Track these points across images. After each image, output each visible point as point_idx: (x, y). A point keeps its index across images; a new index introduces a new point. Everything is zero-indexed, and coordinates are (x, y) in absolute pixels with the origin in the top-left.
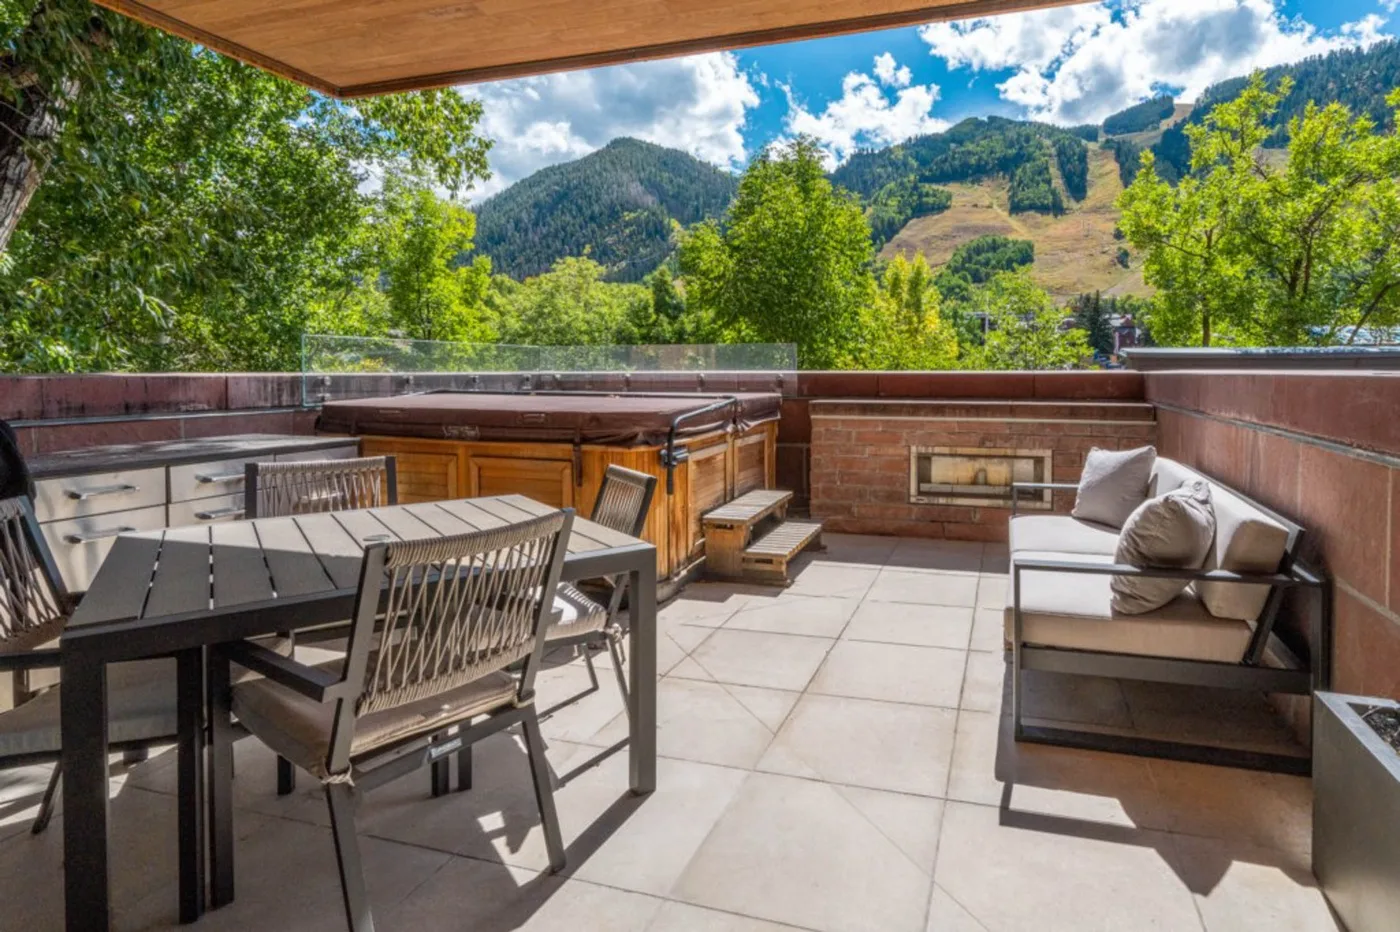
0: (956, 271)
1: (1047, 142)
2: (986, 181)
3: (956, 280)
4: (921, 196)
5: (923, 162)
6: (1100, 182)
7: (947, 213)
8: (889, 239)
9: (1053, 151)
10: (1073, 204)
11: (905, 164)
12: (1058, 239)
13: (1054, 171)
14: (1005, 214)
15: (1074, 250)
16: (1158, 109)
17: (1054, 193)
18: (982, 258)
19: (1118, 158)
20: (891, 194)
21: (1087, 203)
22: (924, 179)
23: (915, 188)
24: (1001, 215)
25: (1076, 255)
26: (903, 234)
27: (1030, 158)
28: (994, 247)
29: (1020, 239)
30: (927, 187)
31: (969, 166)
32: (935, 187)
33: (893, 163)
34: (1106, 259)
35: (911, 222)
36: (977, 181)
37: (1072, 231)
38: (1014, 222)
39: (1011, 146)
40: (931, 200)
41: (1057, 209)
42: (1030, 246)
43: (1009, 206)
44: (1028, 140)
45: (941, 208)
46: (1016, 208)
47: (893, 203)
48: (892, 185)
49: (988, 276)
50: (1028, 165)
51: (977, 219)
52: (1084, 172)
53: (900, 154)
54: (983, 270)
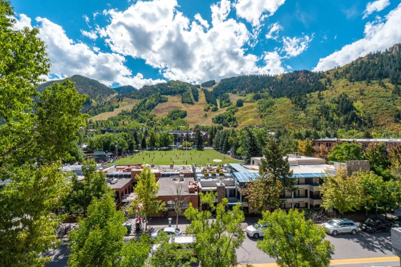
0: (169, 117)
1: (190, 88)
2: (176, 96)
3: (169, 119)
4: (161, 98)
5: (162, 89)
6: (201, 98)
7: (167, 102)
8: (153, 108)
9: (191, 90)
10: (196, 103)
11: (157, 89)
12: (192, 110)
13: (191, 94)
14: (181, 104)
15: (196, 113)
16: (212, 83)
17: (191, 99)
18: (175, 114)
19: (204, 93)
20: (153, 97)
21: (198, 103)
22: (161, 94)
23: (159, 96)
24: (179, 104)
25: (196, 114)
26: (157, 107)
27: (186, 91)
28: (178, 112)
29: (184, 110)
30: (162, 96)
31: (172, 92)
32: (164, 96)
33: (154, 89)
34: (202, 116)
35: (159, 104)
36: (174, 95)
37: (195, 109)
38: (182, 106)
39: (181, 88)
40: (163, 99)
41: (192, 103)
42: (186, 112)
43: (181, 101)
44: (185, 87)
45: (166, 101)
46: (183, 102)
47: (154, 99)
48: (153, 95)
49: (177, 119)
50: (186, 93)
51: (174, 104)
52: (198, 95)
53: (156, 87)
54: (175, 117)
